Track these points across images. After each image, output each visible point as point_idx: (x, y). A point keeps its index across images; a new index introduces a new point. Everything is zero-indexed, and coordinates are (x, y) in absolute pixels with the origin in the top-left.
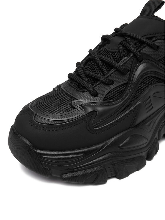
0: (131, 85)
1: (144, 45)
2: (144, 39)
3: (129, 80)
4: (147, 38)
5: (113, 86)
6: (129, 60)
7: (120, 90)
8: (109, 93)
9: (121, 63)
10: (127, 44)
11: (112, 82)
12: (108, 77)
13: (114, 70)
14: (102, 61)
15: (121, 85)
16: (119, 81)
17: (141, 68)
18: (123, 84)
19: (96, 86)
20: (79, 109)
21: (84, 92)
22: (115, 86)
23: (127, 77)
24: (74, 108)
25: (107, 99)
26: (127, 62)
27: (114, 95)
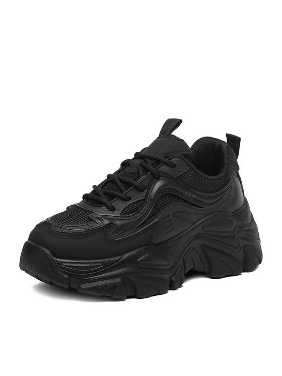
0: (148, 201)
1: (161, 164)
2: (161, 158)
3: (146, 196)
4: (165, 157)
5: (131, 202)
6: (146, 178)
7: (137, 205)
8: (126, 208)
9: (139, 181)
10: (146, 164)
11: (130, 199)
12: (125, 194)
13: (132, 188)
14: (122, 181)
15: (138, 201)
16: (136, 197)
17: (158, 185)
18: (140, 201)
19: (113, 202)
20: (97, 221)
21: (101, 207)
22: (132, 202)
23: (144, 193)
24: (92, 220)
25: (125, 214)
26: (144, 180)
27: (131, 211)
